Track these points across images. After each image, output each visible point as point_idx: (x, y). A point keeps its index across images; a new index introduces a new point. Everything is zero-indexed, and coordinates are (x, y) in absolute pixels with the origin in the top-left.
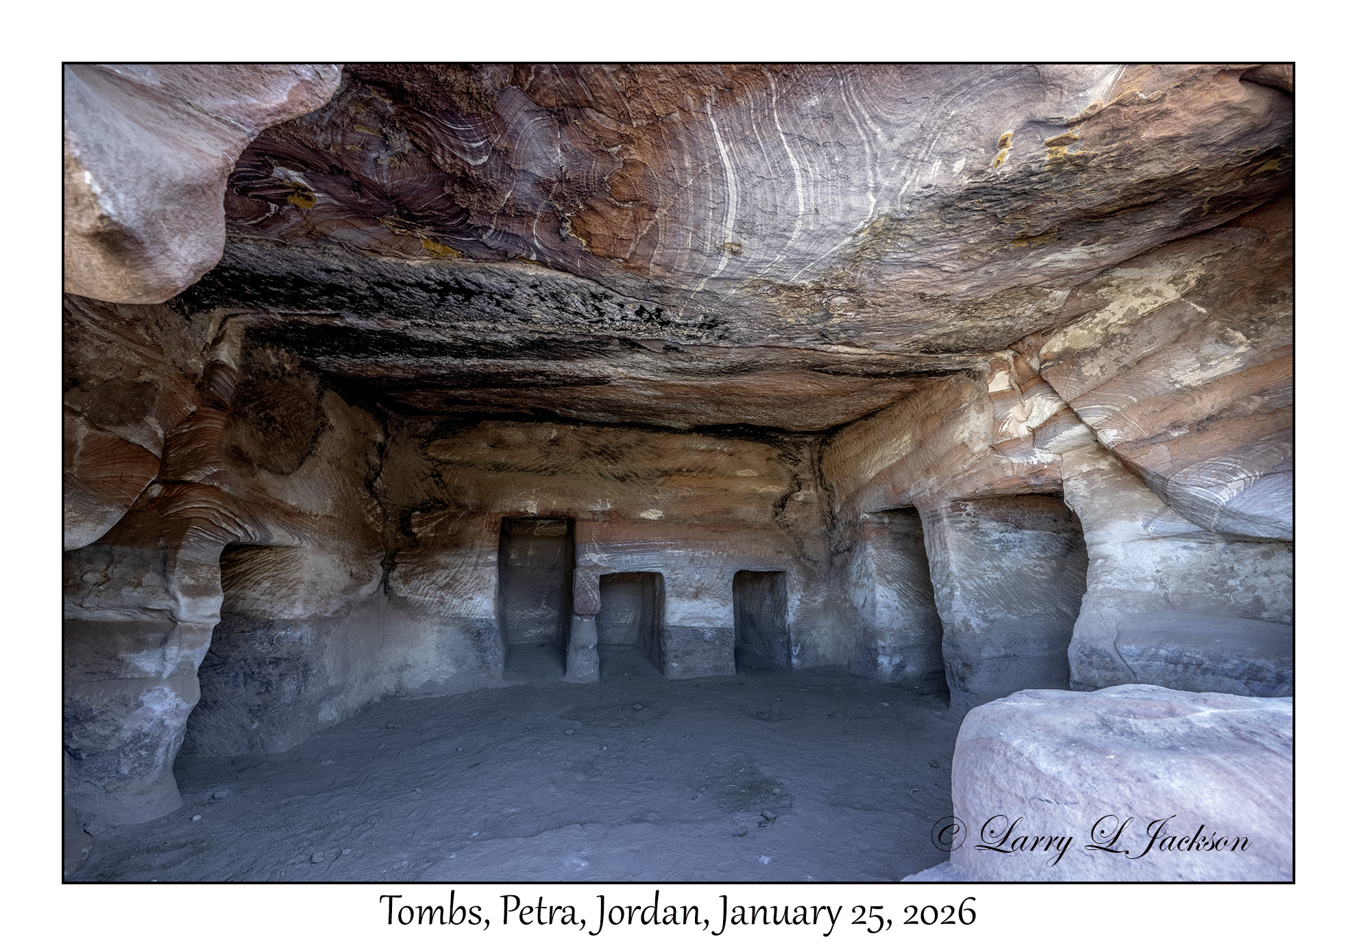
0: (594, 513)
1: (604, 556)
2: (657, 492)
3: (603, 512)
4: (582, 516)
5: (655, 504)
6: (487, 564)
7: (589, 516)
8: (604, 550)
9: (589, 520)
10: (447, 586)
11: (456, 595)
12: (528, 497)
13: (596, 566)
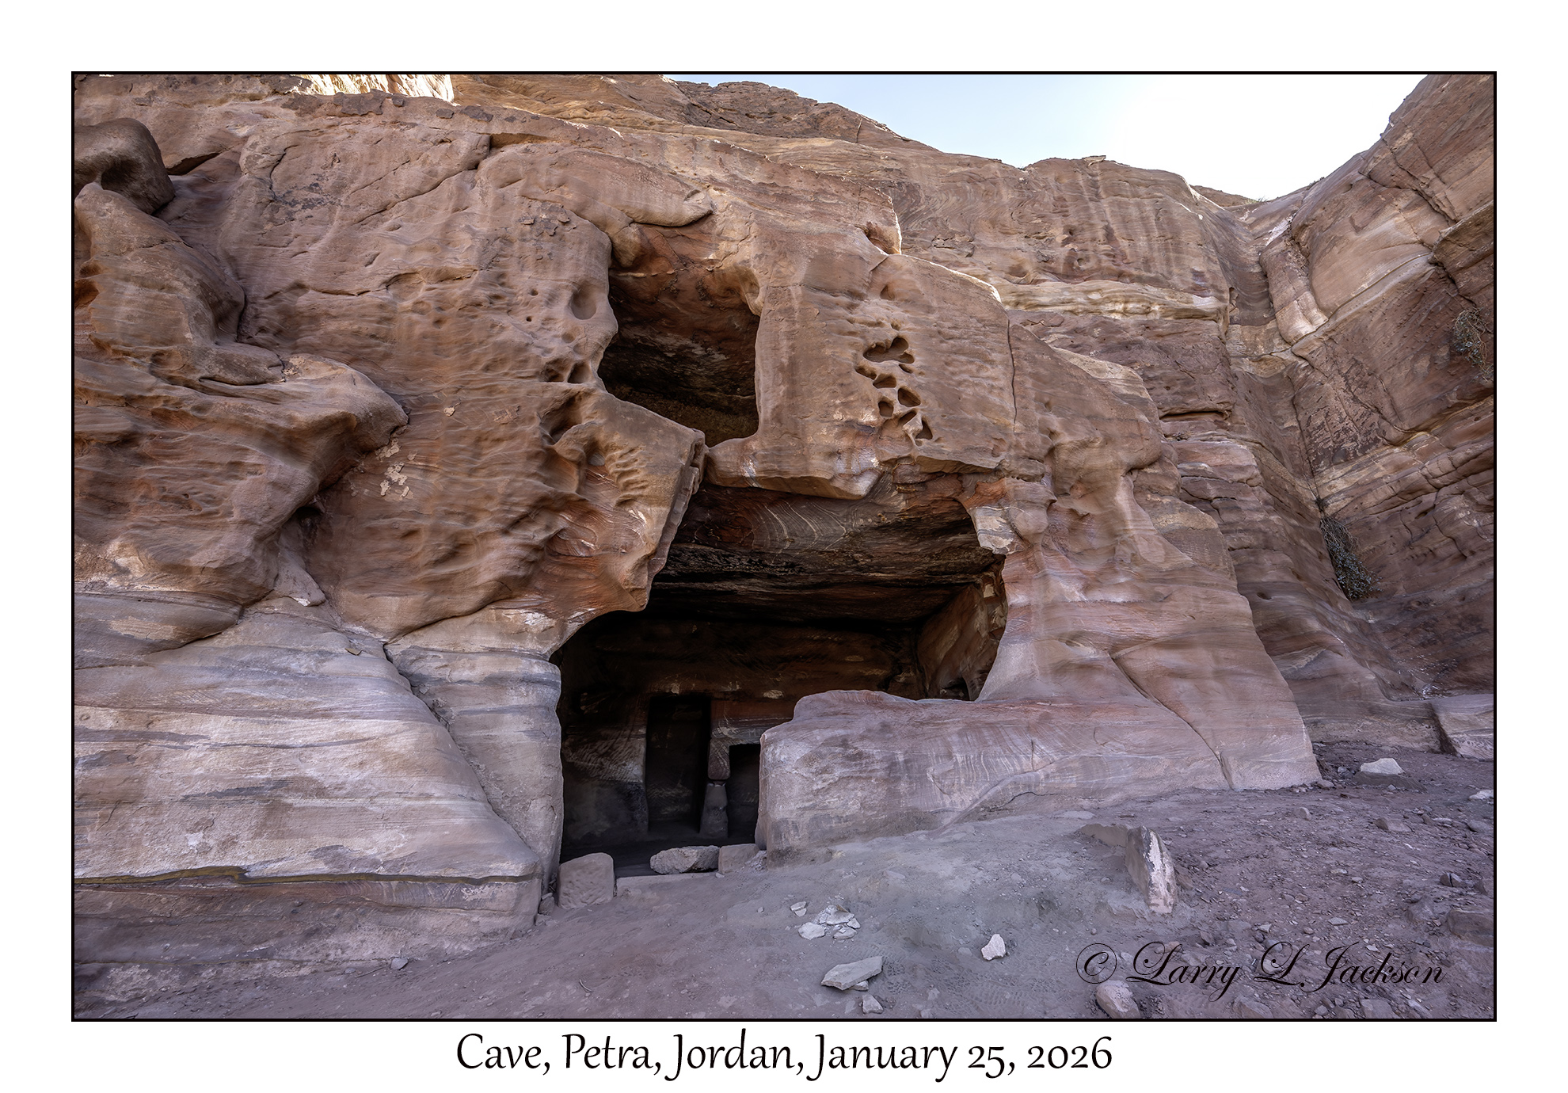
0: (726, 693)
1: (734, 729)
2: (778, 676)
3: (733, 693)
4: (716, 696)
5: (776, 686)
6: (638, 736)
7: (721, 696)
8: (734, 724)
9: (721, 699)
10: (607, 755)
11: (612, 762)
12: (672, 681)
13: (726, 738)
